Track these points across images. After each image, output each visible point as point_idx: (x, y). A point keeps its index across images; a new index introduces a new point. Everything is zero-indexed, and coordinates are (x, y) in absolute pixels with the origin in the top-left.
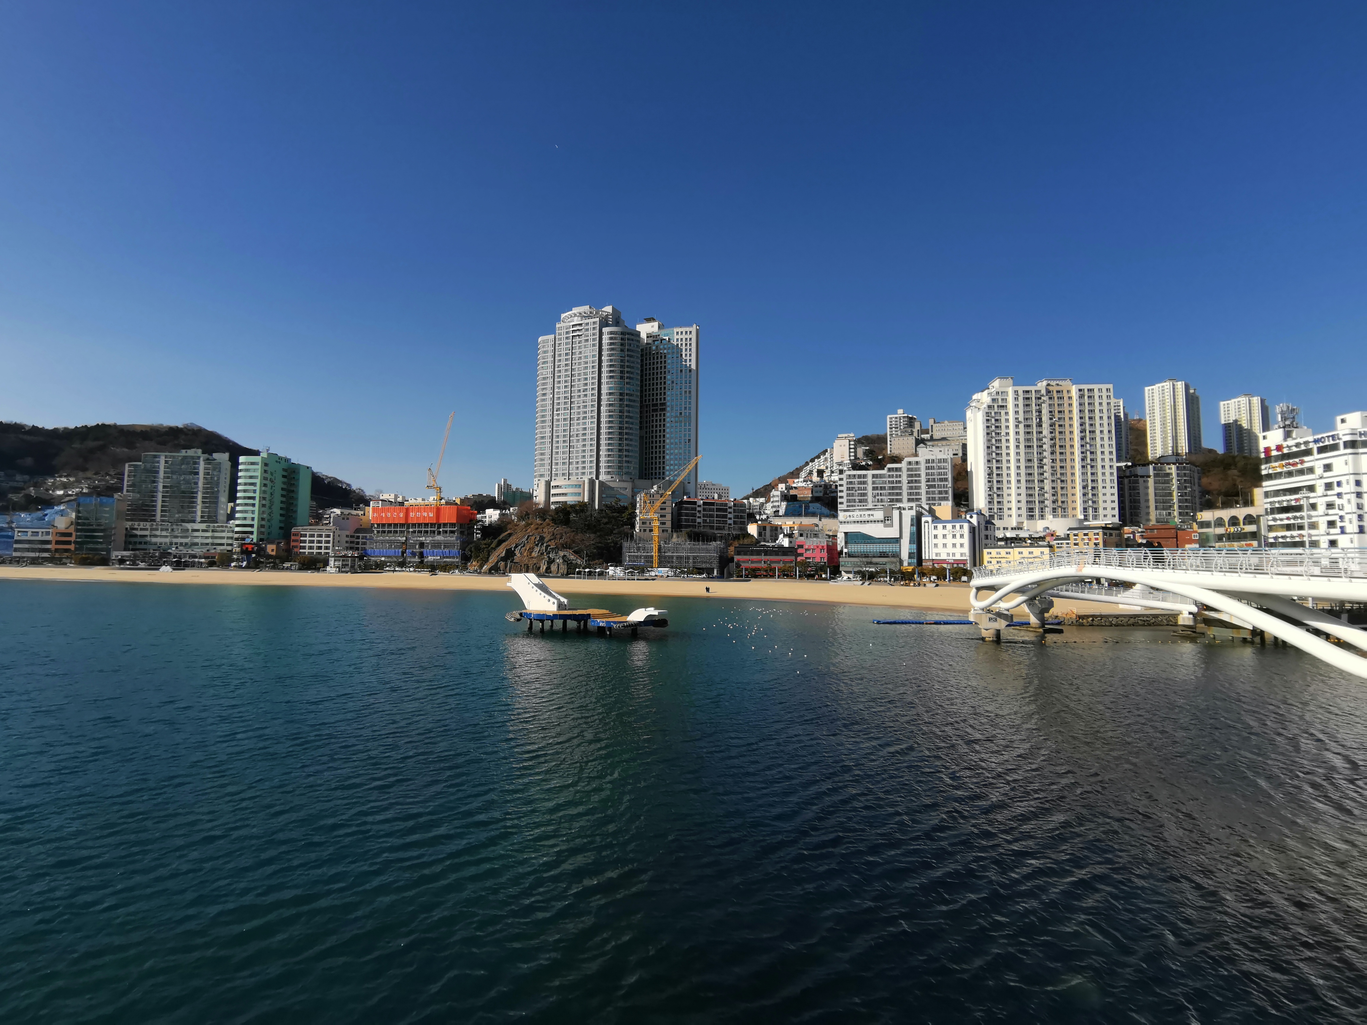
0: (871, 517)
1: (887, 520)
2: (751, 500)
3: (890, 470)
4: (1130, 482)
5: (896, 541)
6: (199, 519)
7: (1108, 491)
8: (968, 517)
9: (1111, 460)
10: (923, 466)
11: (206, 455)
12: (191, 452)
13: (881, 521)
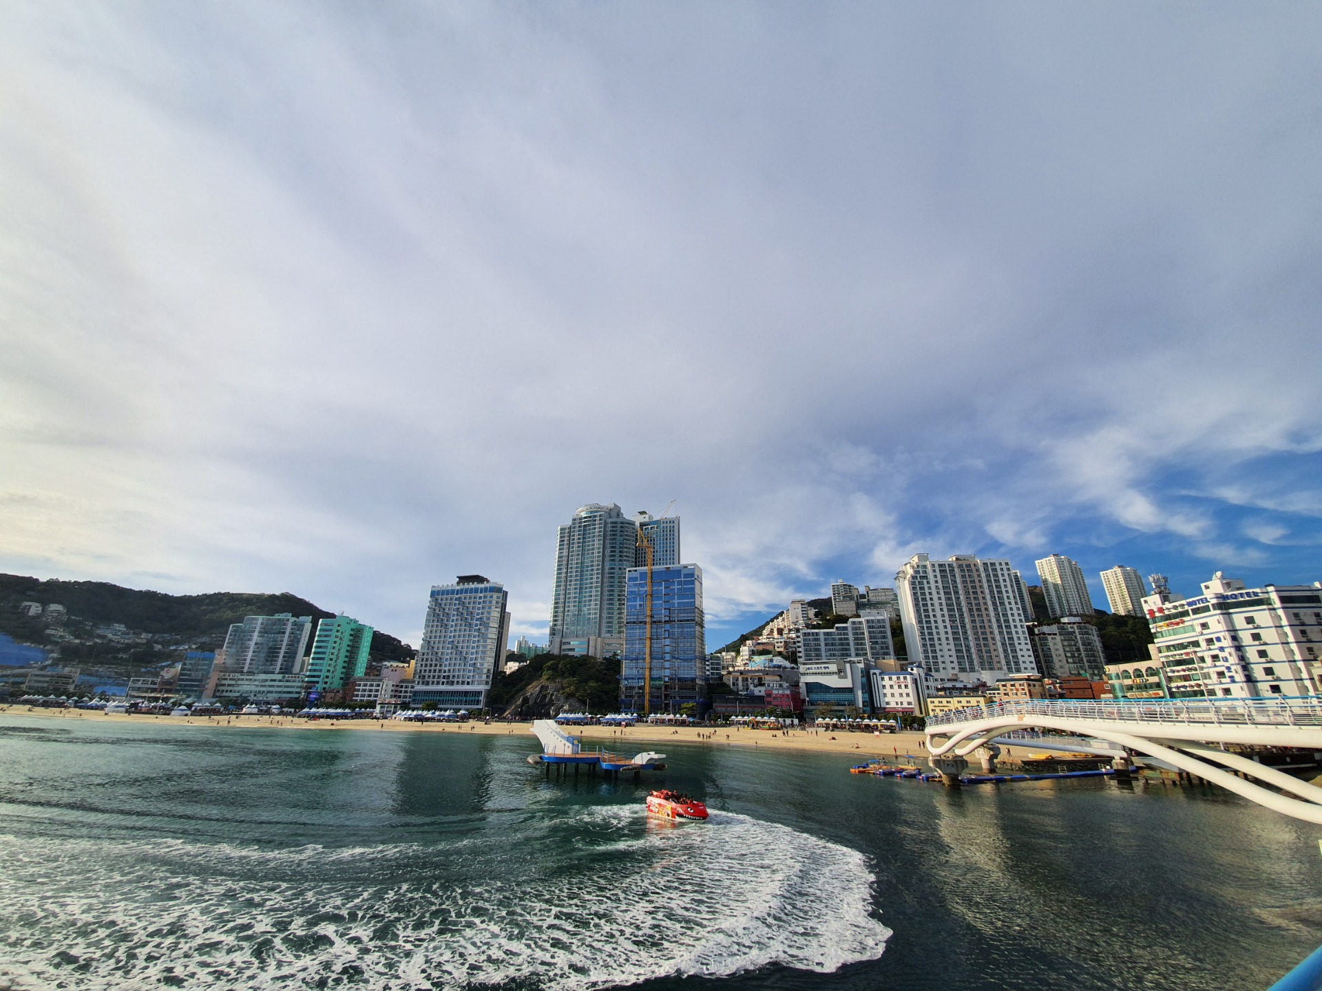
0: (827, 670)
1: (841, 672)
2: (724, 654)
3: (838, 629)
4: (1040, 640)
5: (850, 690)
6: (277, 670)
7: (1023, 647)
8: (909, 670)
9: (1021, 620)
10: (865, 625)
11: (294, 619)
12: (282, 616)
13: (836, 673)
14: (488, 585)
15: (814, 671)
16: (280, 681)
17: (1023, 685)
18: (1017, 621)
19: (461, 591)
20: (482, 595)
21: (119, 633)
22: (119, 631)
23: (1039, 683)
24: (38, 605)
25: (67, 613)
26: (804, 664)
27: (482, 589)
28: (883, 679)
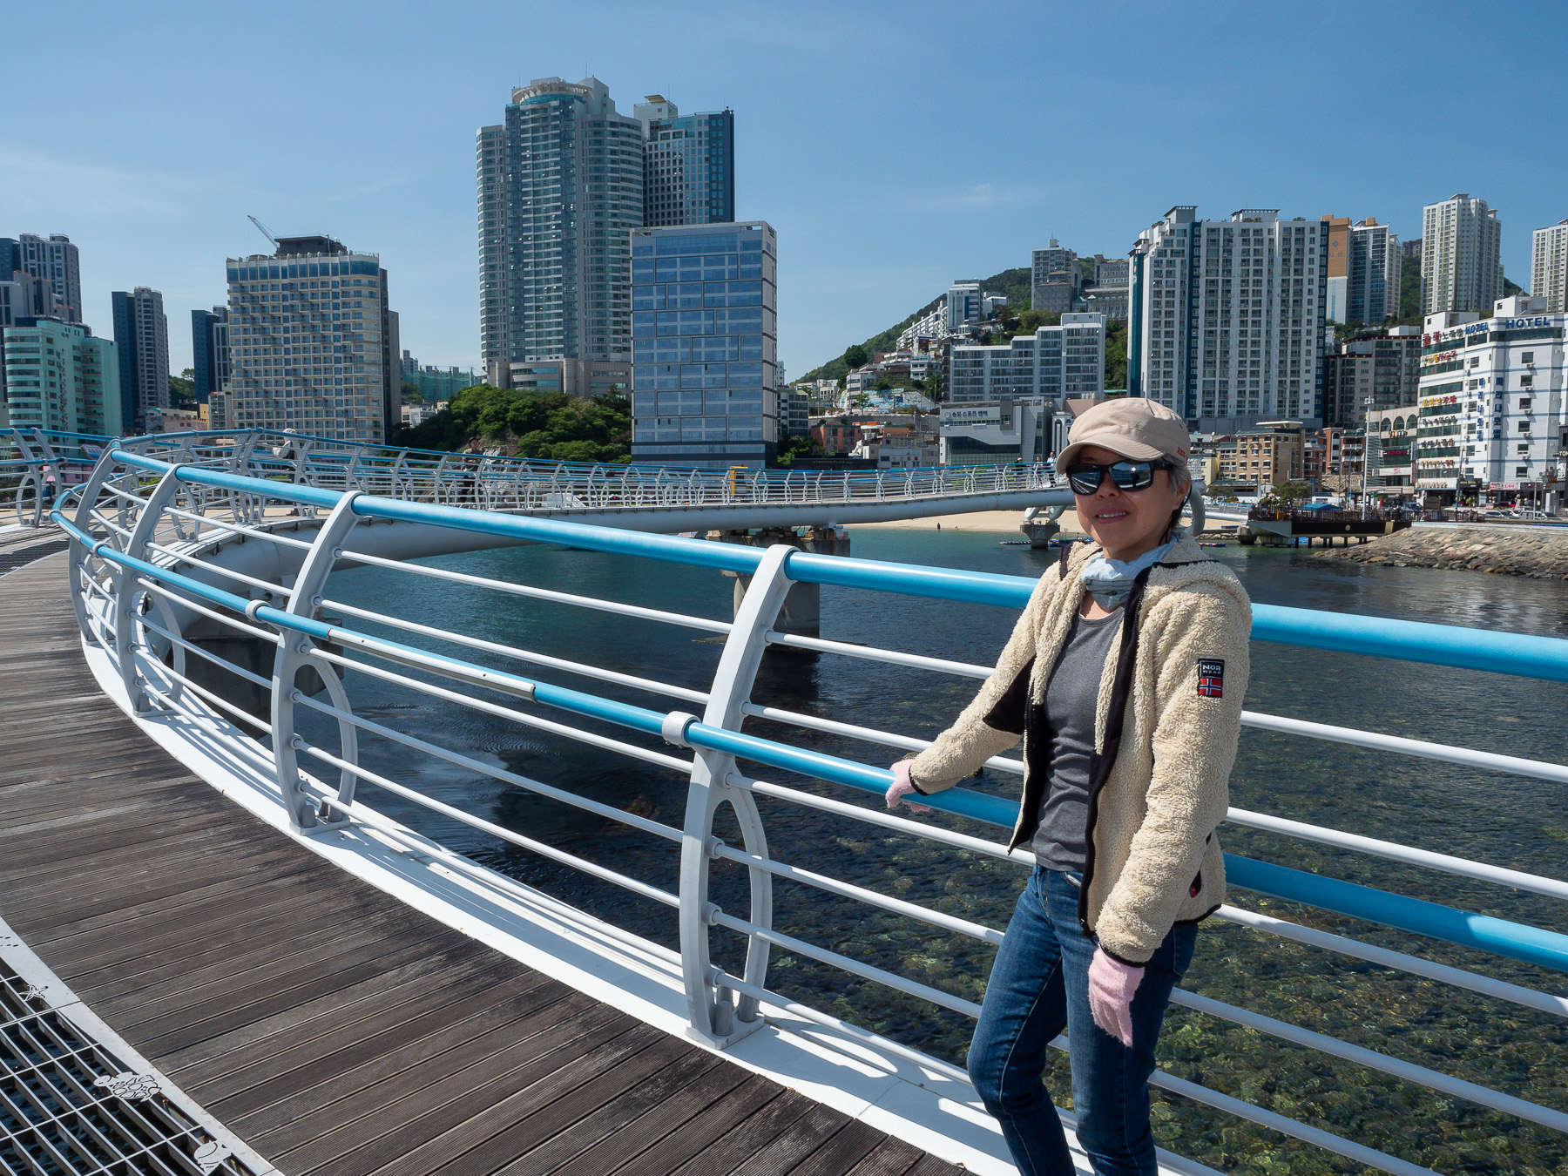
0: (984, 416)
1: (1005, 420)
3: (1016, 344)
4: (1343, 364)
5: (1018, 449)
10: (1064, 340)
13: (997, 421)
14: (347, 259)
15: (966, 418)
19: (293, 271)
20: (337, 278)
27: (335, 267)
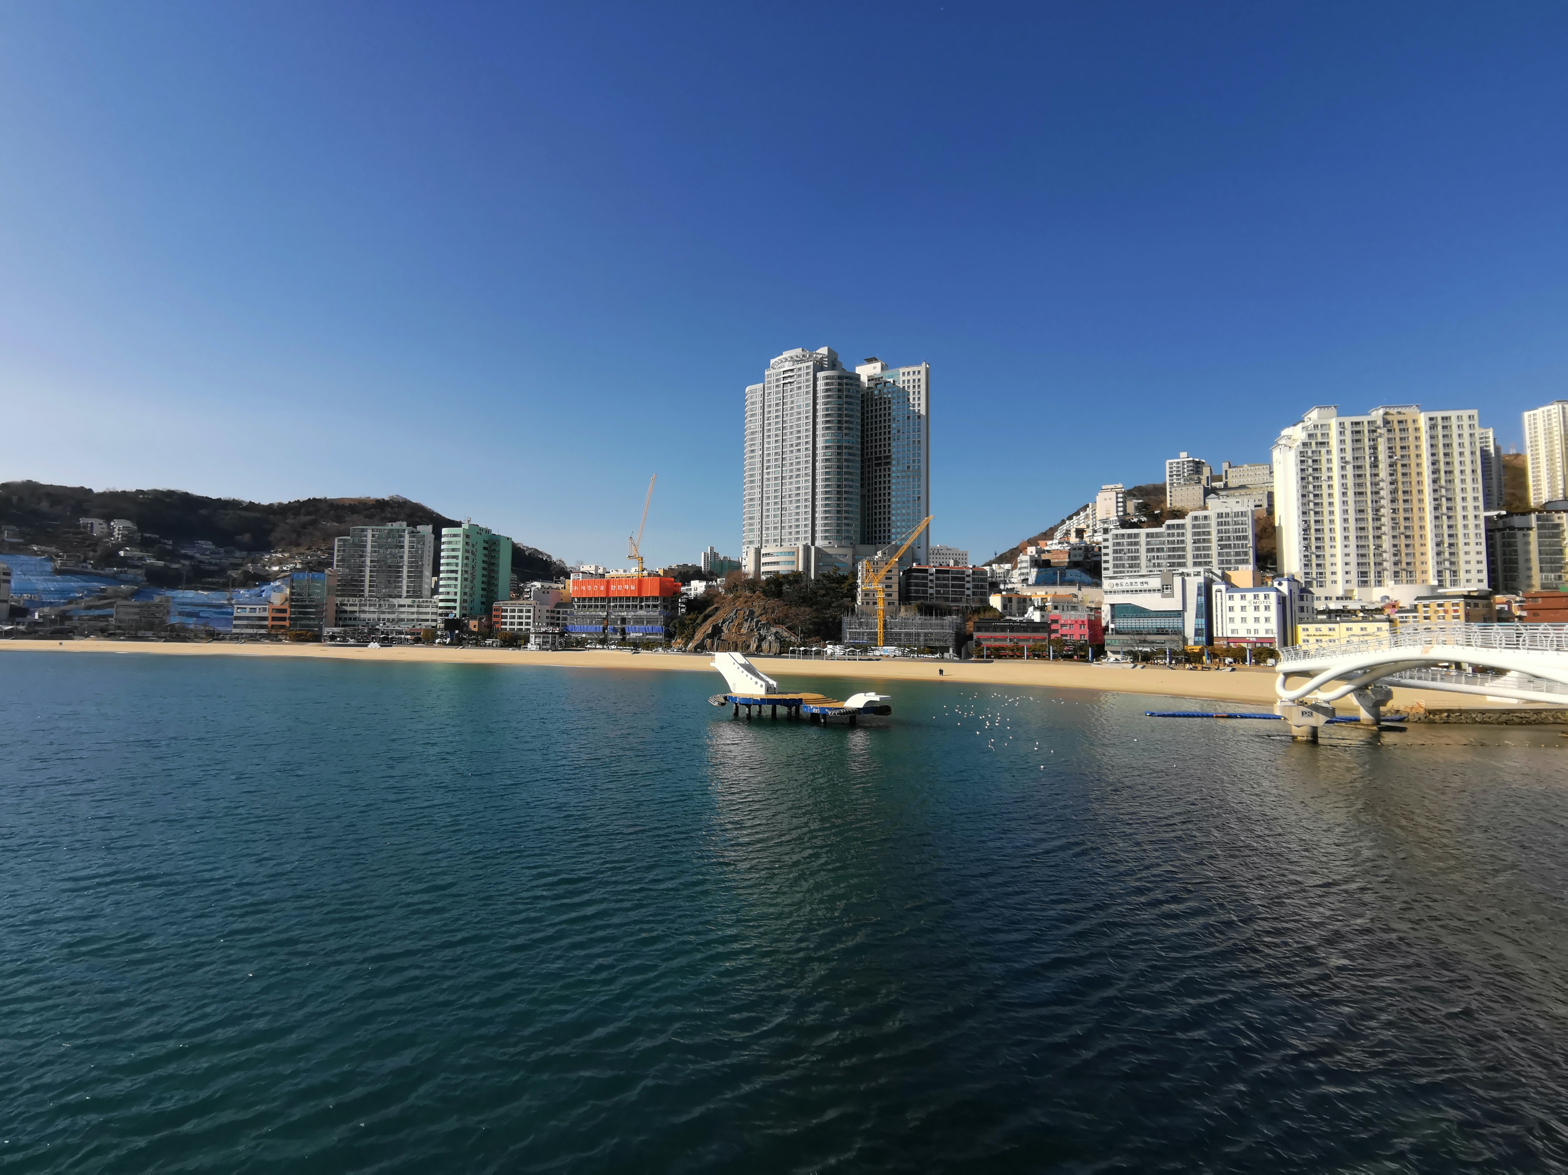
0: (1145, 585)
1: (1166, 589)
2: (994, 566)
3: (1169, 527)
4: (1503, 537)
5: (1180, 614)
6: (404, 594)
7: (1473, 548)
8: (1276, 584)
9: (1476, 508)
10: (1213, 522)
11: (411, 528)
12: (396, 525)
13: (1159, 590)
15: (1125, 588)
16: (409, 606)
17: (1457, 605)
18: (1470, 508)
21: (208, 553)
22: (207, 549)
23: (1485, 602)
24: (101, 521)
25: (139, 530)
26: (1111, 578)
28: (1231, 598)
